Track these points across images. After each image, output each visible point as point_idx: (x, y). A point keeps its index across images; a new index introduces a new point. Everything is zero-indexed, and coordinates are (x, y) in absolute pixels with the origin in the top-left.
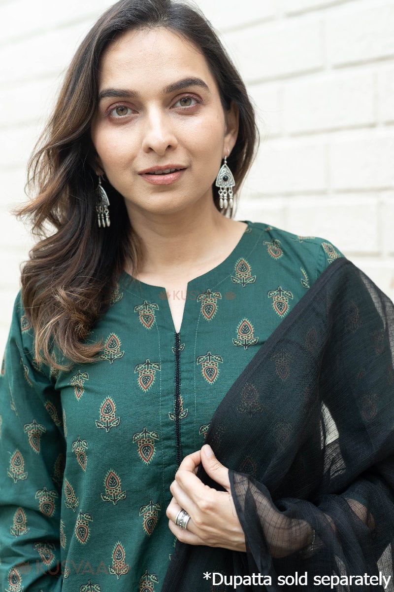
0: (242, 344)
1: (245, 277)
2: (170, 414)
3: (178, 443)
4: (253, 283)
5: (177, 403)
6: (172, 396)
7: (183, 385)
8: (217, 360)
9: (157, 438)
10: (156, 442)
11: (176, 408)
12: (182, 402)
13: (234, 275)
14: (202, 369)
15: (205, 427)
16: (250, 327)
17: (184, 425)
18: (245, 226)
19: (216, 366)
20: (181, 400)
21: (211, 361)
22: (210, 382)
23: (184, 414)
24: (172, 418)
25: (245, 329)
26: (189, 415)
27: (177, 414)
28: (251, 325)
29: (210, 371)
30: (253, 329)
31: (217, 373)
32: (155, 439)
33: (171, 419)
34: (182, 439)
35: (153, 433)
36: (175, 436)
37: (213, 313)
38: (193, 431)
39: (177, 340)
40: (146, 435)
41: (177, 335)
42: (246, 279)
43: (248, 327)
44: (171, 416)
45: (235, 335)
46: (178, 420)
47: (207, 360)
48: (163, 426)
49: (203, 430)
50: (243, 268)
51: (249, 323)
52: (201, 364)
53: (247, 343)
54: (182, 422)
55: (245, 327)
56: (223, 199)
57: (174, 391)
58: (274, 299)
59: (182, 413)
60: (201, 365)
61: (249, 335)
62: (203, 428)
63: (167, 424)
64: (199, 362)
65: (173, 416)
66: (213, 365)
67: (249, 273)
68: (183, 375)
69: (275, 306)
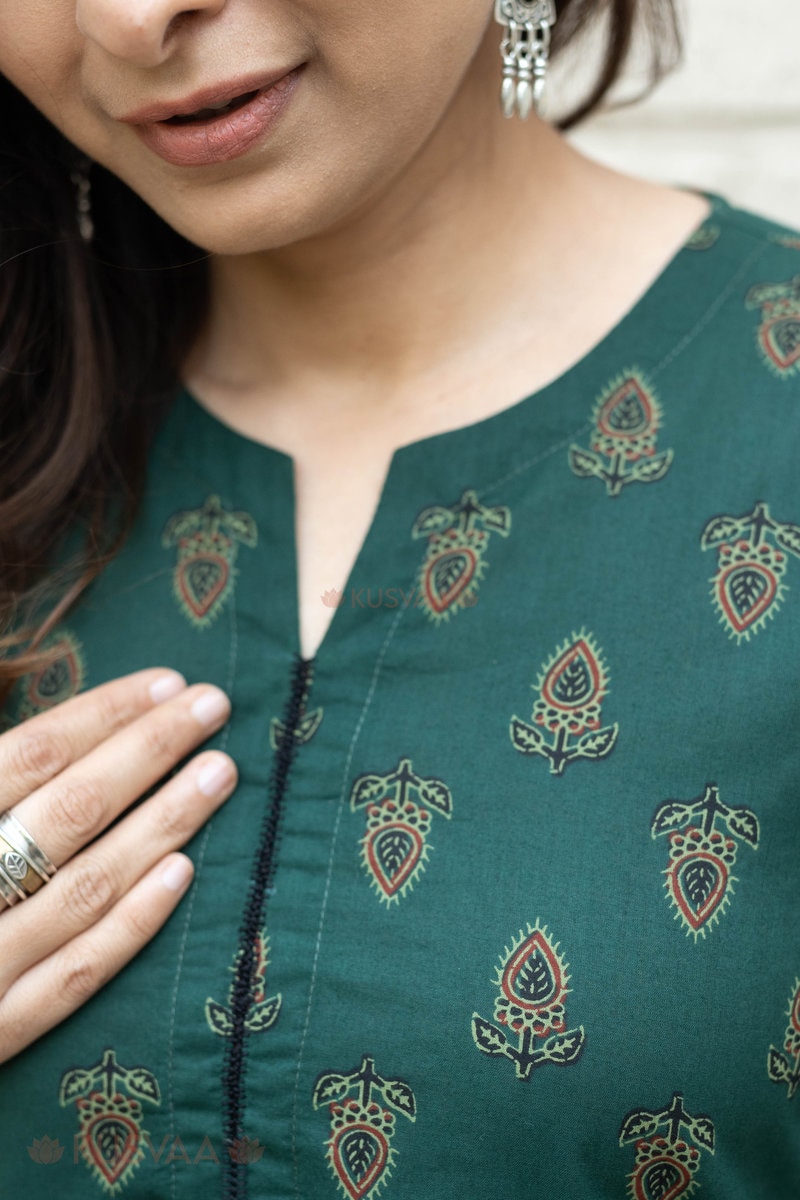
0: (545, 749)
1: (629, 451)
2: (212, 1007)
3: (233, 1126)
4: (654, 482)
5: (244, 962)
6: (229, 933)
7: (283, 888)
8: (432, 800)
9: (154, 1095)
10: (148, 1110)
11: (238, 986)
12: (263, 964)
13: (584, 441)
14: (366, 832)
15: (338, 1081)
16: (596, 672)
17: (258, 1057)
18: (696, 212)
19: (423, 828)
20: (264, 952)
21: (407, 803)
22: (385, 896)
23: (266, 1012)
24: (218, 1024)
25: (571, 681)
26: (280, 1020)
27: (241, 1010)
28: (599, 665)
29: (394, 847)
30: (603, 682)
31: (417, 859)
32: (143, 1101)
33: (214, 1028)
34: (249, 1116)
35: (139, 1075)
36: (221, 1097)
37: (462, 589)
38: (289, 1088)
39: (299, 688)
40: (110, 1078)
41: (302, 667)
42: (629, 464)
43: (585, 672)
44: (213, 1016)
45: (524, 700)
46: (239, 1035)
47: (391, 795)
48: (181, 1050)
49: (329, 1091)
50: (629, 416)
51: (595, 656)
52: (366, 810)
53: (565, 749)
54: (251, 1047)
55: (574, 669)
56: (517, 80)
57: (239, 912)
58: (723, 558)
59: (259, 1010)
60: (365, 812)
61: (583, 710)
62: (327, 1083)
63: (198, 1046)
64: (358, 802)
65: (221, 1017)
66: (413, 820)
67: (646, 438)
68: (290, 849)
69: (720, 589)
